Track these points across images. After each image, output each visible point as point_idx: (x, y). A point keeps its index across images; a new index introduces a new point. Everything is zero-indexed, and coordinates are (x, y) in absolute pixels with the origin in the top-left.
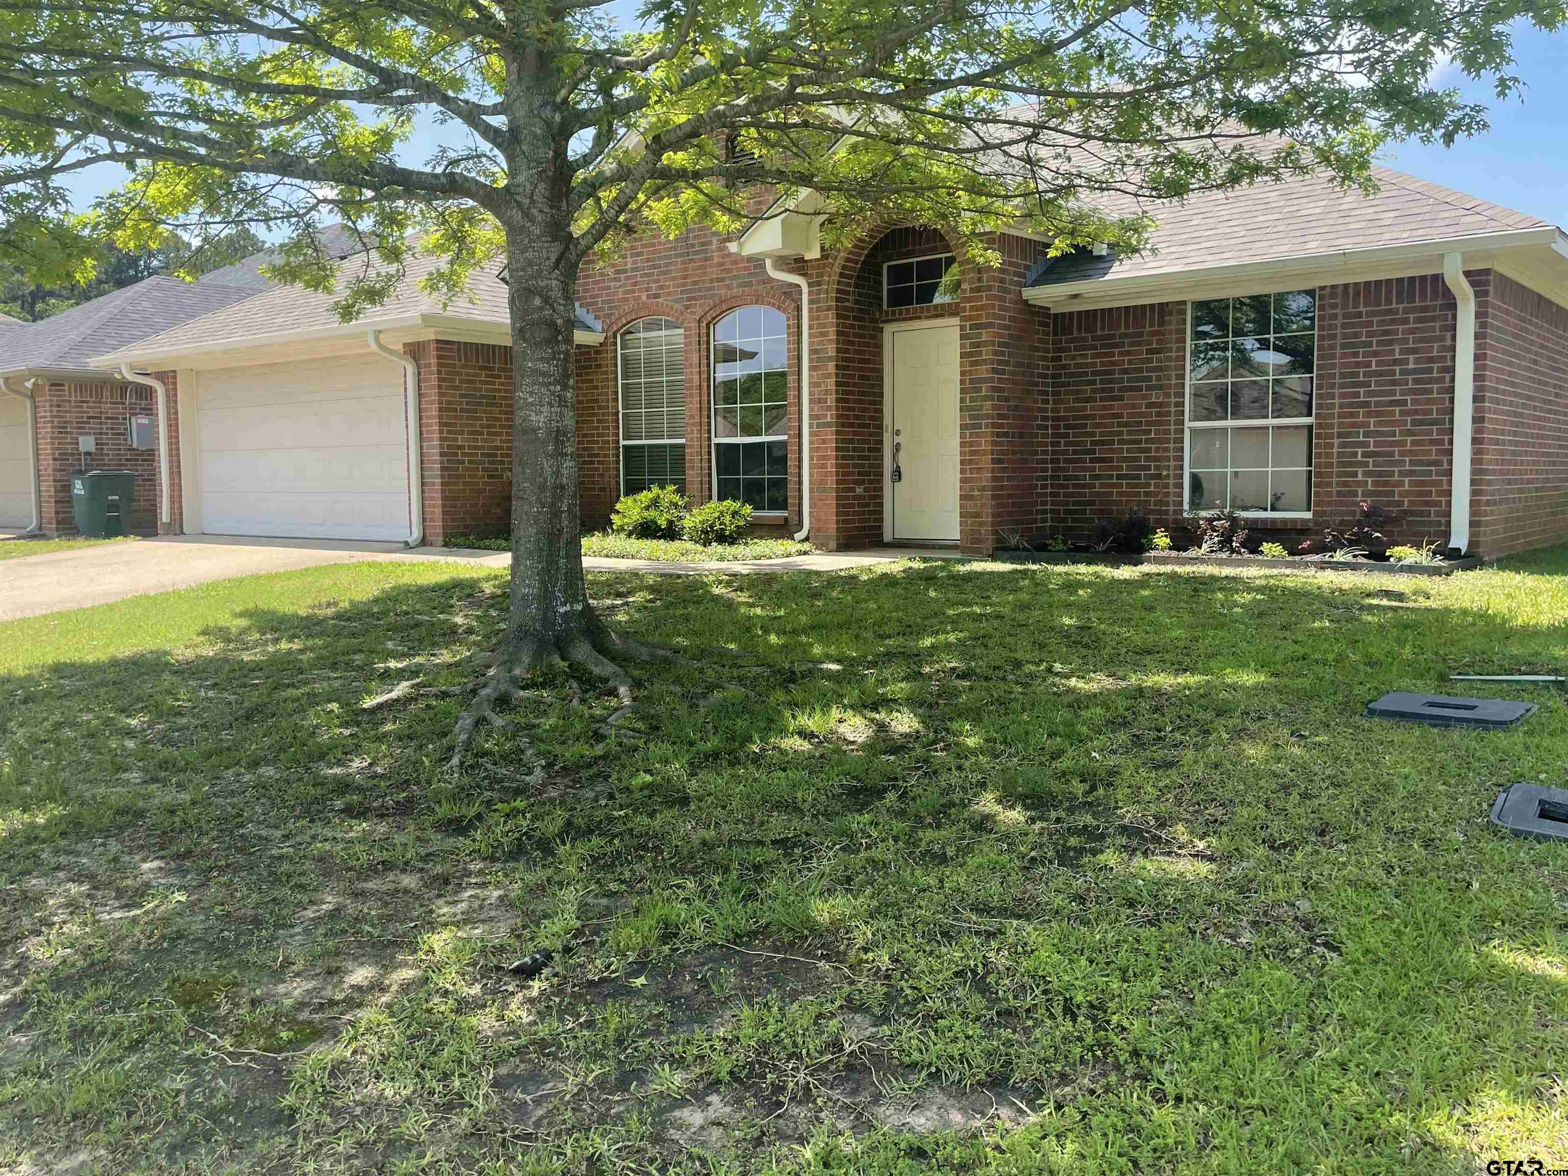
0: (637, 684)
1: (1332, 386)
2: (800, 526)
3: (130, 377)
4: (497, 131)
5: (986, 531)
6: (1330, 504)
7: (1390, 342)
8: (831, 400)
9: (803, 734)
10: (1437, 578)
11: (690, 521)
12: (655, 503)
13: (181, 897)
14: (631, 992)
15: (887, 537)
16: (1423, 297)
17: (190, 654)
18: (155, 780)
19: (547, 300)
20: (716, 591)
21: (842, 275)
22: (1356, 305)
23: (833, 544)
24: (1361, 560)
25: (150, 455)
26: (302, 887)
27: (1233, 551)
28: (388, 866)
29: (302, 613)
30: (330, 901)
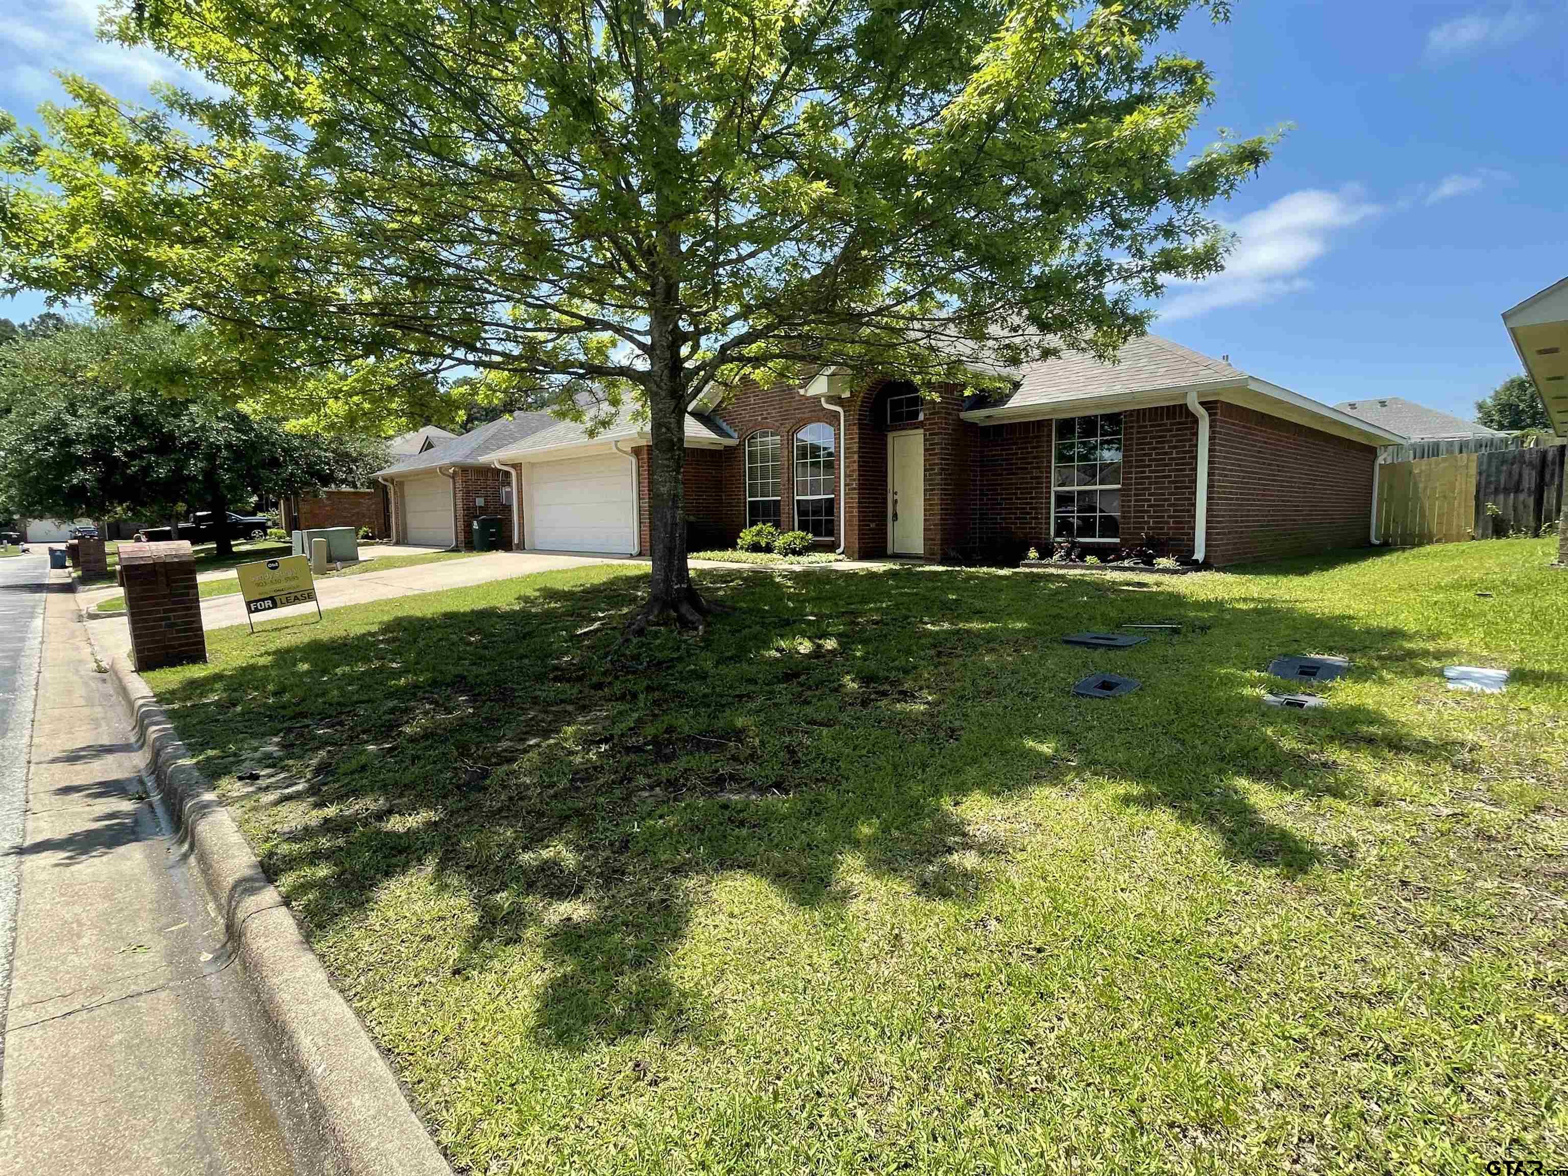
0: (708, 625)
1: (1131, 467)
2: (839, 546)
3: (499, 467)
4: (644, 345)
5: (937, 548)
6: (1130, 534)
7: (1164, 442)
8: (855, 475)
9: (777, 650)
10: (1175, 576)
11: (780, 542)
12: (759, 533)
13: (471, 710)
14: (645, 751)
15: (889, 552)
16: (1180, 416)
17: (508, 609)
18: (474, 664)
19: (668, 429)
20: (778, 580)
21: (862, 406)
22: (1144, 421)
23: (856, 556)
24: (1141, 566)
25: (509, 508)
26: (522, 709)
27: (1071, 560)
28: (562, 701)
29: (566, 589)
30: (532, 714)
